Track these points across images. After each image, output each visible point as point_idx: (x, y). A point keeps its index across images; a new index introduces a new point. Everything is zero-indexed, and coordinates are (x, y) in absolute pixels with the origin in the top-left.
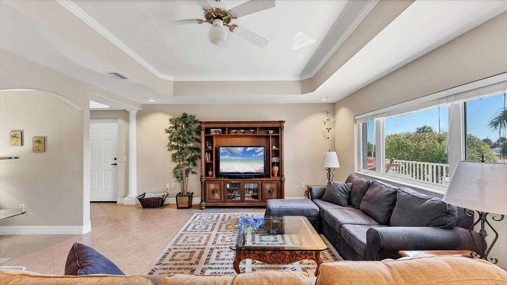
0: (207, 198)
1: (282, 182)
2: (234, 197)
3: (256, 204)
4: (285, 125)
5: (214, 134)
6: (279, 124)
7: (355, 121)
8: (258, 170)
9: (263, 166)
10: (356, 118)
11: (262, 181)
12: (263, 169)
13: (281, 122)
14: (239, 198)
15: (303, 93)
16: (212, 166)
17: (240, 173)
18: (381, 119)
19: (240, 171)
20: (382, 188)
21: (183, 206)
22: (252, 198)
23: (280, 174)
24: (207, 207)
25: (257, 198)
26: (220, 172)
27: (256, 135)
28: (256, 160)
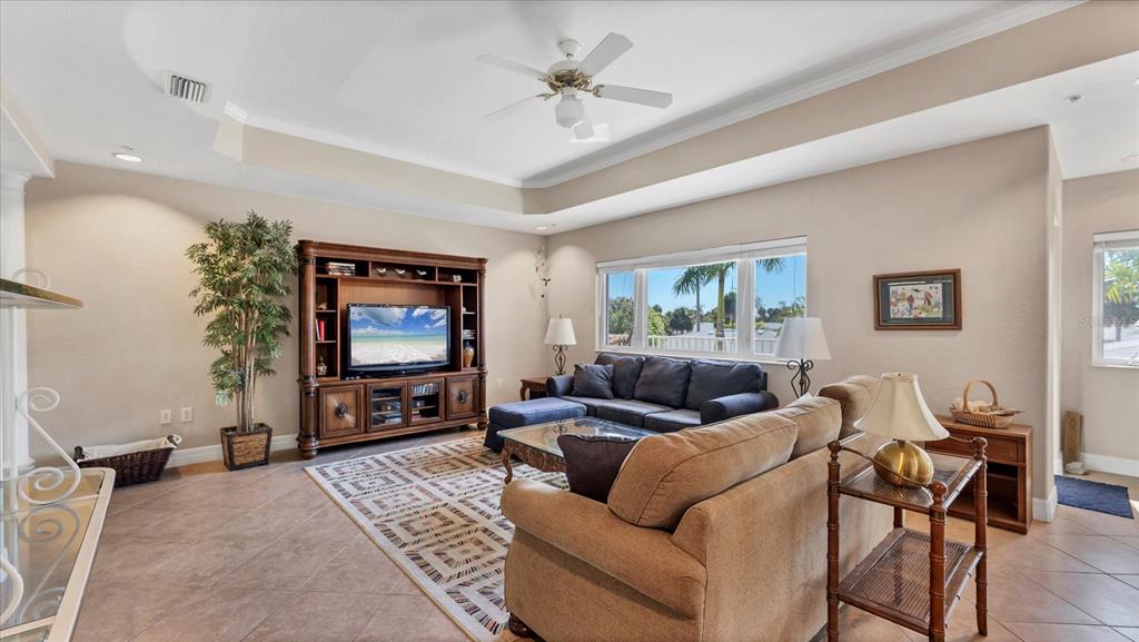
0: (323, 429)
1: (481, 377)
2: (384, 418)
3: (435, 427)
4: (487, 266)
5: (339, 274)
6: (476, 264)
7: (597, 269)
8: (435, 356)
9: (445, 347)
10: (599, 265)
11: (445, 378)
12: (445, 353)
13: (482, 261)
14: (398, 420)
15: (526, 212)
16: (335, 353)
17: (397, 364)
18: (643, 271)
19: (400, 361)
20: (668, 364)
21: (250, 460)
22: (423, 416)
23: (478, 361)
24: (322, 451)
25: (437, 415)
26: (353, 364)
27: (432, 282)
28: (432, 335)
